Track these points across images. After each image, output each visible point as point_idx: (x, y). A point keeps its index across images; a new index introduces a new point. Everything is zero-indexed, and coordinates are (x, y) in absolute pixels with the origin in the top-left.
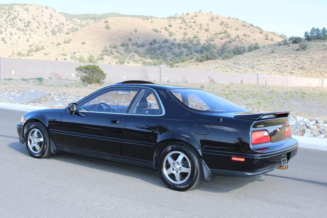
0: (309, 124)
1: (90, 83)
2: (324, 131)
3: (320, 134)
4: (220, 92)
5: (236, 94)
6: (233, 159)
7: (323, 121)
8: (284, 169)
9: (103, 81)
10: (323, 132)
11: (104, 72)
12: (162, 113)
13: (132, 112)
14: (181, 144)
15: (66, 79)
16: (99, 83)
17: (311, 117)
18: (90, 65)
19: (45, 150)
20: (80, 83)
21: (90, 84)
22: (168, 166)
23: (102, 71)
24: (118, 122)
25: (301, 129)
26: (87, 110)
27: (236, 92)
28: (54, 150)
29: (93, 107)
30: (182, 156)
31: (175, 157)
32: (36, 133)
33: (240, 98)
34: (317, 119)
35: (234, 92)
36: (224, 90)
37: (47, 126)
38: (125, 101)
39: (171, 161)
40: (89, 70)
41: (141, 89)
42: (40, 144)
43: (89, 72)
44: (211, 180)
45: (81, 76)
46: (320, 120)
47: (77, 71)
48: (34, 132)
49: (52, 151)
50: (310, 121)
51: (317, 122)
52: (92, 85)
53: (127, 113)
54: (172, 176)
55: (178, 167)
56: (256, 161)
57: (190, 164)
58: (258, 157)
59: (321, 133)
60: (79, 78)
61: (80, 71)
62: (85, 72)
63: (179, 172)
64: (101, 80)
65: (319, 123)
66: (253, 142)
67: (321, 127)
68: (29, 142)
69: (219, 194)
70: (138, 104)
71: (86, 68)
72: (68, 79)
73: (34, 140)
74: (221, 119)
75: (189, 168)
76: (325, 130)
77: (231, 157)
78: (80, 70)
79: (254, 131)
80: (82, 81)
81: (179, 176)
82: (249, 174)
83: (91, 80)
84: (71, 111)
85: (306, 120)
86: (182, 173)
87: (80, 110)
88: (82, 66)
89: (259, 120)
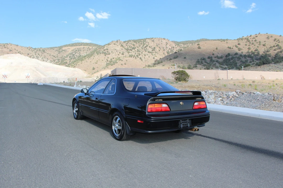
1: (180, 81)
4: (266, 85)
5: (278, 86)
9: (188, 80)
11: (188, 74)
12: (114, 93)
15: (168, 79)
16: (185, 81)
18: (180, 71)
20: (174, 81)
21: (180, 82)
22: (114, 125)
27: (278, 85)
32: (76, 106)
33: (280, 89)
35: (276, 84)
36: (269, 83)
39: (115, 122)
42: (77, 112)
43: (180, 74)
47: (173, 74)
52: (181, 82)
54: (115, 131)
55: (117, 125)
57: (121, 124)
58: (151, 120)
60: (174, 78)
62: (177, 75)
64: (187, 79)
71: (178, 72)
74: (136, 96)
75: (121, 126)
77: (137, 120)
80: (175, 80)
83: (180, 79)
86: (118, 130)
87: (90, 92)
88: (175, 71)
89: (156, 96)
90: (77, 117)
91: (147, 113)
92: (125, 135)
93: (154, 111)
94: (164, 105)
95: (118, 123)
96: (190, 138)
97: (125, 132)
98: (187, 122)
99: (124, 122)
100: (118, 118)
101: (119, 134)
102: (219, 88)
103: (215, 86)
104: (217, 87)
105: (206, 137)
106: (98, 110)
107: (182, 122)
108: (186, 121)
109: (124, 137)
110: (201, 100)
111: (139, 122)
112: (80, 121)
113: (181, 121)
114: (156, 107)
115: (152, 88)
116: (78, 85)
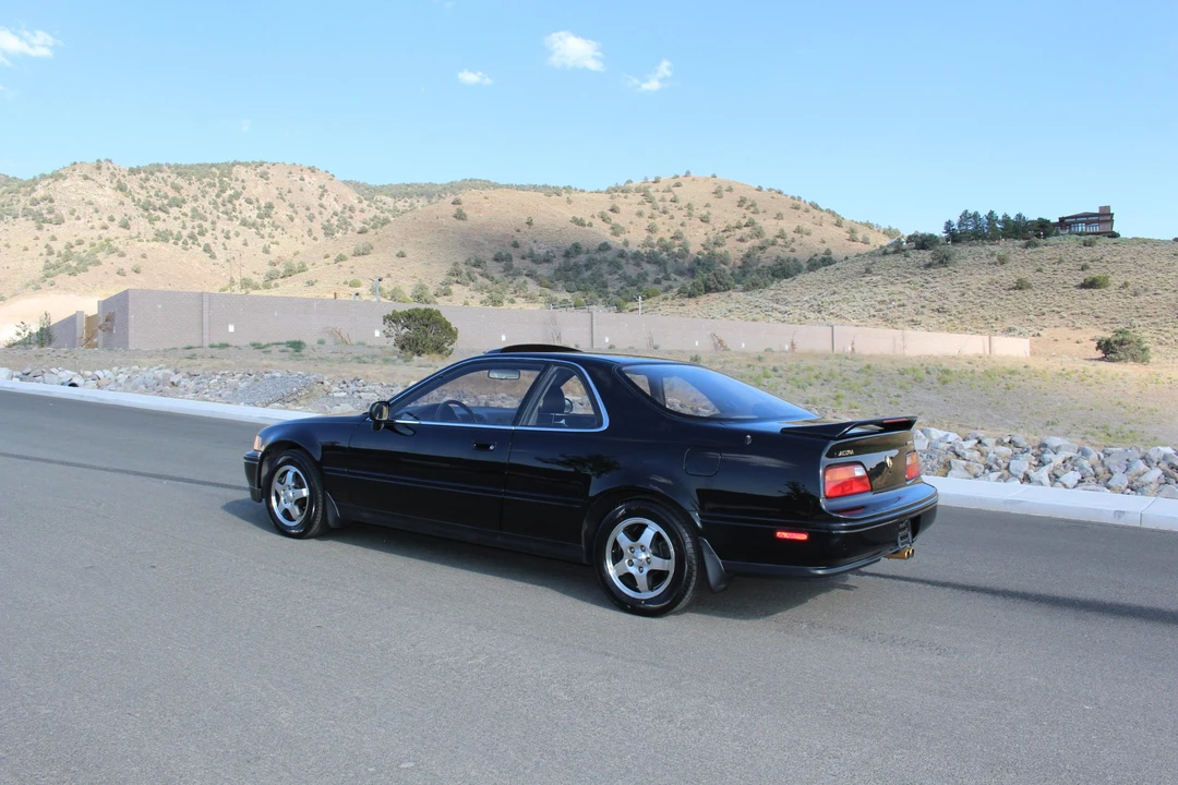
0: (961, 447)
1: (419, 353)
2: (997, 464)
3: (987, 471)
4: (741, 371)
5: (780, 377)
6: (779, 534)
7: (994, 440)
8: (904, 558)
9: (450, 348)
10: (995, 467)
11: (453, 326)
12: (600, 424)
13: (528, 421)
14: (648, 501)
15: (359, 344)
16: (440, 352)
17: (964, 431)
18: (417, 310)
19: (315, 517)
20: (394, 353)
21: (419, 356)
22: (618, 556)
23: (447, 322)
24: (491, 448)
25: (942, 460)
26: (417, 419)
27: (780, 372)
28: (336, 518)
29: (430, 412)
30: (652, 529)
31: (635, 533)
32: (290, 475)
33: (789, 387)
34: (980, 434)
35: (775, 370)
36: (749, 366)
37: (318, 458)
38: (504, 395)
39: (624, 541)
40: (415, 321)
41: (548, 365)
42: (301, 502)
43: (416, 325)
44: (725, 589)
45: (396, 335)
46: (988, 436)
47: (387, 323)
48: (286, 472)
49: (330, 520)
50: (964, 440)
51: (980, 442)
52: (425, 357)
53: (514, 424)
54: (628, 579)
55: (643, 556)
56: (837, 540)
57: (672, 550)
58: (841, 529)
59: (990, 468)
60: (392, 341)
61: (393, 323)
62: (407, 327)
63: (646, 570)
64: (446, 345)
65: (985, 445)
66: (827, 494)
67: (990, 455)
68: (273, 498)
69: (744, 622)
70: (541, 404)
71: (409, 316)
72: (363, 344)
73: (285, 494)
74: (749, 437)
75: (669, 558)
76: (1000, 461)
77: (775, 531)
78: (394, 321)
79: (830, 466)
80: (398, 349)
81: (645, 579)
82: (820, 572)
83: (420, 344)
84: (376, 421)
85: (952, 437)
86: (652, 573)
88: (399, 311)
90: (309, 526)
91: (823, 503)
94: (858, 472)
95: (650, 547)
100: (646, 526)
101: (652, 590)
109: (685, 601)
111: (781, 539)
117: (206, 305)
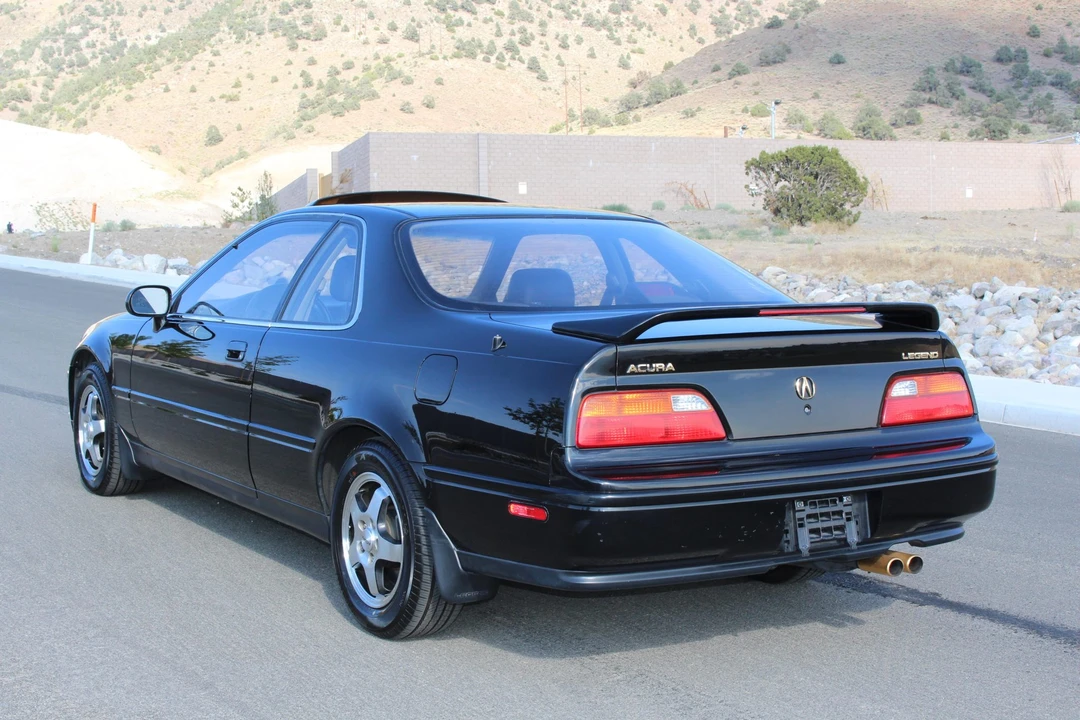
1: (801, 220)
6: (513, 508)
9: (855, 211)
11: (859, 174)
12: (351, 317)
15: (720, 207)
16: (839, 218)
18: (800, 149)
20: (764, 222)
21: (802, 224)
23: (849, 168)
30: (382, 492)
31: (365, 497)
39: (357, 513)
40: (798, 168)
42: (100, 440)
43: (799, 175)
45: (766, 192)
47: (753, 173)
48: (89, 395)
52: (810, 227)
56: (586, 523)
57: (402, 528)
60: (760, 202)
61: (761, 173)
62: (784, 177)
63: (375, 559)
64: (847, 207)
66: (581, 442)
71: (787, 160)
72: (726, 208)
74: (498, 337)
75: (399, 542)
77: (507, 502)
78: (760, 168)
80: (768, 214)
81: (373, 574)
83: (803, 206)
86: (381, 565)
87: (190, 312)
88: (770, 151)
89: (631, 339)
90: (105, 475)
91: (571, 457)
92: (423, 603)
93: (622, 441)
94: (689, 403)
95: (380, 519)
96: (862, 616)
97: (427, 578)
98: (840, 513)
99: (420, 513)
100: (377, 485)
101: (383, 593)
102: (1067, 266)
103: (1044, 257)
104: (1058, 261)
105: (976, 612)
106: (248, 428)
107: (809, 516)
108: (831, 509)
109: (418, 615)
110: (939, 364)
111: (516, 517)
112: (120, 503)
113: (799, 505)
114: (629, 411)
115: (609, 282)
116: (110, 250)
117: (483, 153)
